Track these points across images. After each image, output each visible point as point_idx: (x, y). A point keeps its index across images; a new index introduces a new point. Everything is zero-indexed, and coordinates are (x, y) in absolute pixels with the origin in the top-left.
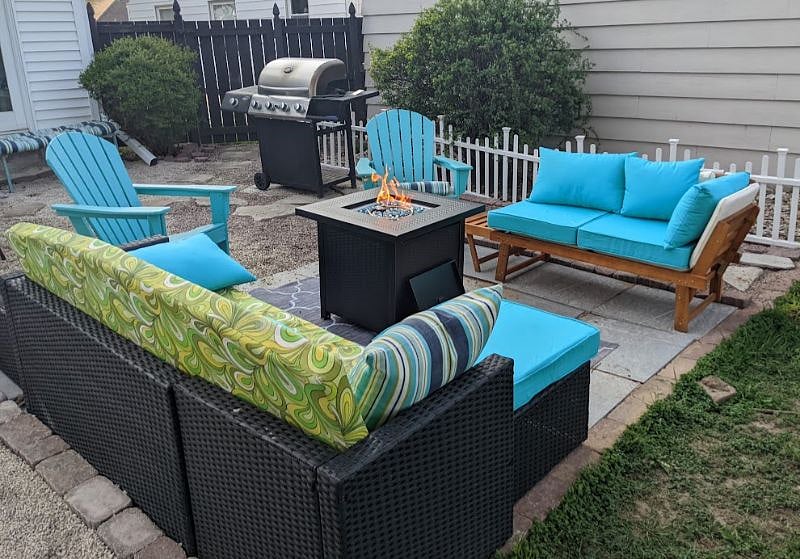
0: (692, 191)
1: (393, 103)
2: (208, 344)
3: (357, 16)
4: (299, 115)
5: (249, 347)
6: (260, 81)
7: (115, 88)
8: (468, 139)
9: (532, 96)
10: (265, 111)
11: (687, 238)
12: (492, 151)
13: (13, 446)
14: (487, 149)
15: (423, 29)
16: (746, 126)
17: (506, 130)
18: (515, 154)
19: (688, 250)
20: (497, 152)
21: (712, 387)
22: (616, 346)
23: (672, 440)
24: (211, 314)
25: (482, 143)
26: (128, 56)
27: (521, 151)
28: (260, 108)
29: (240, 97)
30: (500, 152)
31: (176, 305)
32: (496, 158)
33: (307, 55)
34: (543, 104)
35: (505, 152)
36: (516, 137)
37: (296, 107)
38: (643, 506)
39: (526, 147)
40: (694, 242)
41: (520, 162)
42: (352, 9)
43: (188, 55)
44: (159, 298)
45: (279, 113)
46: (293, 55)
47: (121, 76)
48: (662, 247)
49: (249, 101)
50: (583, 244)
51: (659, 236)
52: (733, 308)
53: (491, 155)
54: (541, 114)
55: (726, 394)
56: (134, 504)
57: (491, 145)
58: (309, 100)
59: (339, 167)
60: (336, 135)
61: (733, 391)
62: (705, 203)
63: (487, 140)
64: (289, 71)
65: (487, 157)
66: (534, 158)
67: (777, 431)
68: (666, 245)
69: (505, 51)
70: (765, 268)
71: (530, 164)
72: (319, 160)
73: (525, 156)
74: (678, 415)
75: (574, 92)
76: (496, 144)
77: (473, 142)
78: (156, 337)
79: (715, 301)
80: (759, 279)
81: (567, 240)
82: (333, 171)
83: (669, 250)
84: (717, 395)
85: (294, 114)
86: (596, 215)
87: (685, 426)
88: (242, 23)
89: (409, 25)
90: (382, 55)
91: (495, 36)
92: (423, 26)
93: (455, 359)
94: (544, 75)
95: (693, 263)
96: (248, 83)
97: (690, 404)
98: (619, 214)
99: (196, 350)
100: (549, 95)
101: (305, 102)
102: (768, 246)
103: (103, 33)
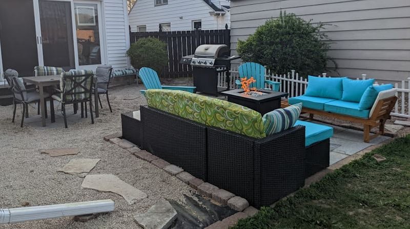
0: (368, 88)
1: (245, 60)
2: (220, 114)
3: (229, 28)
4: (210, 65)
5: (235, 112)
6: (195, 53)
7: (140, 56)
8: (277, 75)
9: (305, 58)
10: (197, 64)
11: (367, 106)
12: (287, 79)
13: (142, 157)
14: (285, 79)
15: (260, 33)
16: (397, 71)
17: (293, 71)
18: (297, 81)
19: (368, 111)
20: (289, 80)
21: (377, 157)
22: (340, 146)
23: (361, 170)
24: (222, 104)
25: (283, 77)
26: (145, 44)
27: (299, 79)
28: (195, 63)
29: (187, 59)
30: (291, 80)
31: (211, 104)
32: (289, 83)
33: (212, 43)
34: (308, 61)
35: (293, 80)
36: (297, 74)
37: (210, 62)
38: (349, 185)
39: (301, 78)
40: (370, 108)
41: (299, 84)
42: (227, 26)
43: (165, 44)
44: (205, 102)
45: (202, 64)
46: (208, 43)
47: (142, 52)
48: (357, 110)
49: (191, 60)
50: (327, 109)
51: (357, 107)
52: (389, 138)
53: (287, 82)
54: (308, 65)
55: (382, 160)
56: (185, 171)
57: (287, 77)
58: (214, 60)
59: (221, 87)
60: (221, 74)
61: (385, 159)
62: (374, 93)
63: (285, 75)
64: (206, 49)
65: (285, 82)
66: (305, 82)
67: (401, 171)
68: (359, 109)
69: (294, 41)
70: (405, 126)
71: (303, 85)
72: (217, 85)
73: (301, 81)
74: (364, 164)
75: (322, 57)
76: (289, 76)
77: (279, 76)
78: (200, 115)
79: (382, 135)
80: (402, 129)
81: (320, 108)
82: (220, 88)
83: (360, 111)
84: (379, 160)
85: (208, 64)
86: (330, 100)
87: (366, 167)
88: (174, 32)
89: (253, 32)
90: (242, 43)
91: (290, 36)
92: (260, 32)
93: (289, 121)
94: (309, 51)
95: (370, 116)
96: (189, 54)
97: (369, 162)
98: (341, 100)
99: (215, 117)
100: (312, 59)
101: (213, 60)
102: (407, 118)
103: (133, 36)
